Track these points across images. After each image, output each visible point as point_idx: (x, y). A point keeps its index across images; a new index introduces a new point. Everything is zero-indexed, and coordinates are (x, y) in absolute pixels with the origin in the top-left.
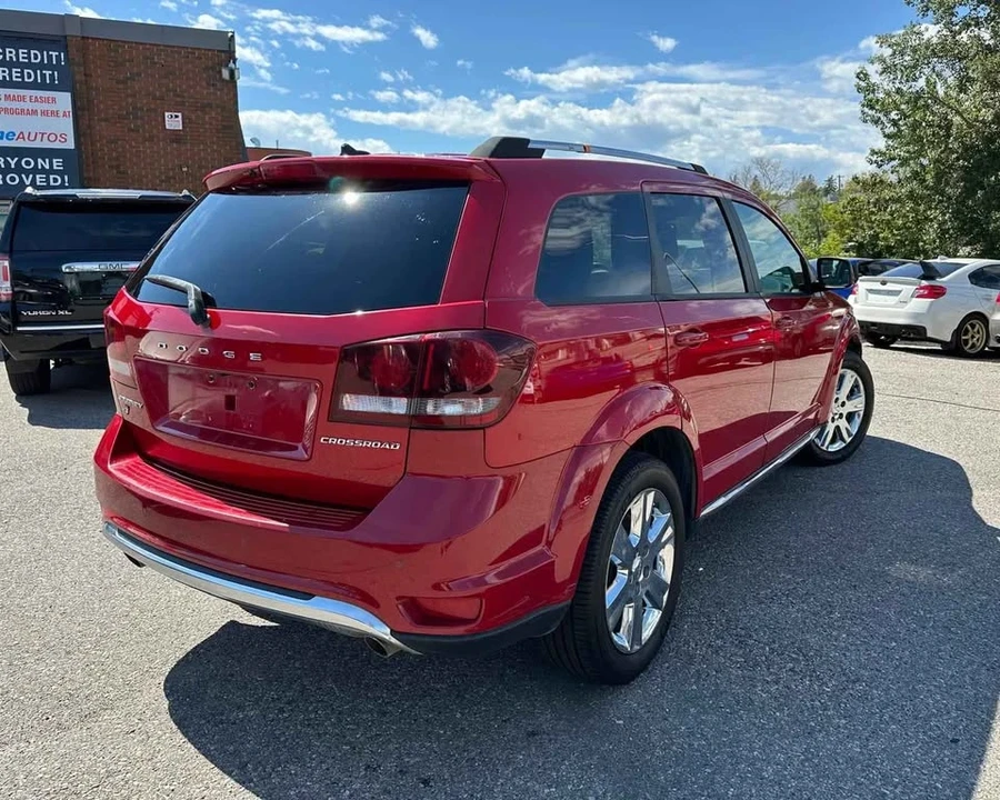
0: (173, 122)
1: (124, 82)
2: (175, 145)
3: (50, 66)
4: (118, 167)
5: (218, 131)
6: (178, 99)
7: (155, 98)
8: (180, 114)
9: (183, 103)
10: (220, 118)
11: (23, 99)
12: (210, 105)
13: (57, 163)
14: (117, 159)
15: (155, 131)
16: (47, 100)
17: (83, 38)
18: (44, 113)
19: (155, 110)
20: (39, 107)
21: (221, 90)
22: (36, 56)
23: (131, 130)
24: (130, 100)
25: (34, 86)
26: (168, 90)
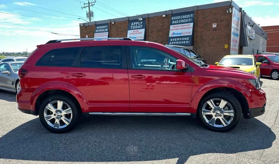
0: (214, 26)
1: (205, 18)
2: (214, 31)
3: (190, 18)
4: (201, 38)
5: (225, 26)
6: (216, 20)
7: (211, 21)
8: (216, 24)
9: (217, 21)
10: (226, 23)
11: (184, 26)
12: (224, 20)
13: (188, 38)
14: (201, 36)
15: (210, 28)
16: (188, 25)
17: (197, 10)
18: (188, 28)
19: (211, 24)
20: (187, 27)
21: (227, 16)
22: (188, 16)
23: (205, 29)
24: (206, 22)
25: (187, 23)
26: (214, 18)
